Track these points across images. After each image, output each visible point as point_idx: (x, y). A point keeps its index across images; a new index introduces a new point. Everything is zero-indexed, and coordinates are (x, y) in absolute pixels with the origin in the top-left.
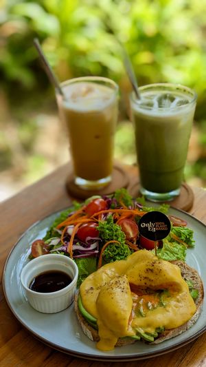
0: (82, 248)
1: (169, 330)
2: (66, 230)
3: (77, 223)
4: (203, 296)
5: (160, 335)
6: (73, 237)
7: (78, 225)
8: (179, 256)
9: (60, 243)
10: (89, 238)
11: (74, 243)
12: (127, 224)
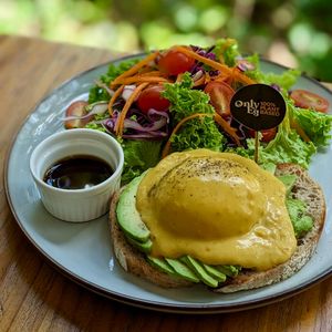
2: (122, 92)
4: (321, 229)
5: (230, 281)
6: (128, 105)
7: (141, 86)
8: (298, 159)
9: (107, 112)
10: (153, 111)
11: (128, 116)
12: (220, 90)
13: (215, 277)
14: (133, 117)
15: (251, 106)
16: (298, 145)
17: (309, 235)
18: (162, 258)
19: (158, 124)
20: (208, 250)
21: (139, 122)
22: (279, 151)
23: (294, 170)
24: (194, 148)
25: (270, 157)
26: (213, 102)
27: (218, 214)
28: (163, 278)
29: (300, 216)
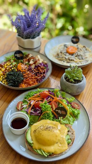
0: (33, 112)
1: (55, 154)
2: (31, 102)
3: (36, 100)
4: (73, 143)
5: (50, 155)
6: (32, 106)
7: (36, 101)
8: (70, 122)
9: (27, 107)
10: (37, 108)
11: (31, 109)
12: (54, 104)
13: (47, 155)
14: (33, 110)
15: (59, 111)
16: (71, 119)
17: (70, 144)
18: (36, 149)
19: (38, 112)
20: (46, 149)
21: (34, 111)
22: (66, 120)
23: (69, 126)
24: (46, 119)
25: (64, 122)
26: (52, 107)
27: (48, 140)
28: (36, 153)
29: (68, 139)
